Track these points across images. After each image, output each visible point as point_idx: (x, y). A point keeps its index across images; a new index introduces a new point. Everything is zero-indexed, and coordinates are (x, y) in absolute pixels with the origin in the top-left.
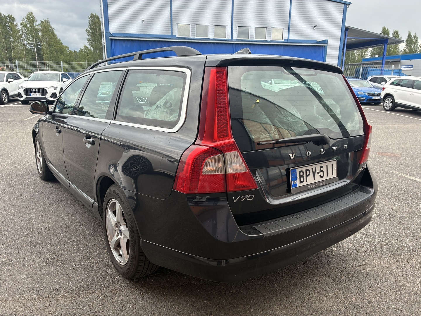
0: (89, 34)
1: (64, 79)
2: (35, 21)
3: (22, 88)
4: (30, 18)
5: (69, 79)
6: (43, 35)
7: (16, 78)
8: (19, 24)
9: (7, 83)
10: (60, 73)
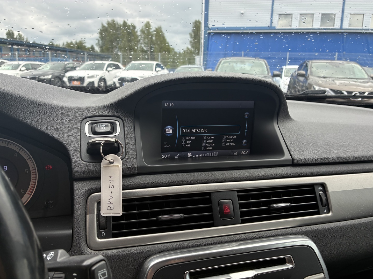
0: (191, 37)
1: (158, 69)
2: (151, 29)
3: (117, 77)
4: (148, 25)
5: (163, 69)
6: (156, 39)
7: (117, 67)
8: (139, 31)
9: (107, 72)
10: (155, 63)
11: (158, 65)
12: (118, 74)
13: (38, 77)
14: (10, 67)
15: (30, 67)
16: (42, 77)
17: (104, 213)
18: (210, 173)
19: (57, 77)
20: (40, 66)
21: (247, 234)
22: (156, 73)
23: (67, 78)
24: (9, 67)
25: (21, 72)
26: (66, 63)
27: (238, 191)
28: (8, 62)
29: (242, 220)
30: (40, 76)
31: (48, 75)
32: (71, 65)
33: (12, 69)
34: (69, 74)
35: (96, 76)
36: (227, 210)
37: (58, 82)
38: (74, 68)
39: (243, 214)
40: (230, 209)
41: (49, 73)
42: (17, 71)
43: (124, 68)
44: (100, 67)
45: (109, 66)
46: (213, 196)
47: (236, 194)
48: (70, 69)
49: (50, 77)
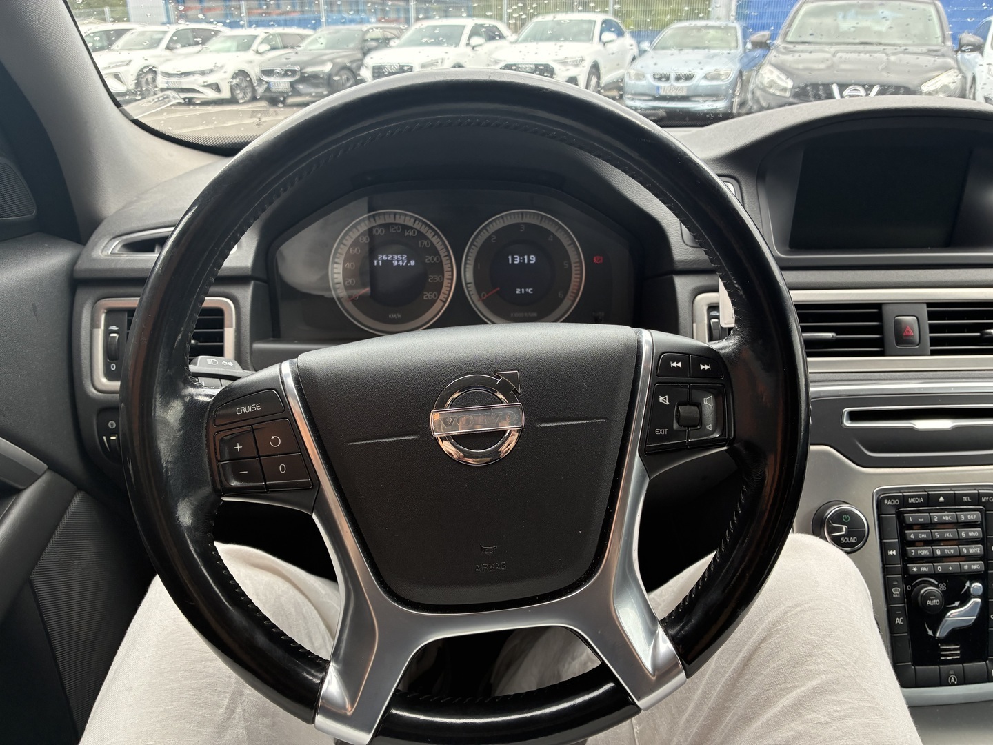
1: (607, 36)
9: (469, 49)
10: (599, 18)
11: (607, 26)
12: (497, 56)
13: (301, 70)
14: (232, 44)
15: (279, 44)
16: (309, 70)
17: (725, 324)
18: (883, 272)
19: (345, 68)
20: (303, 37)
21: (938, 373)
22: (600, 47)
23: (371, 70)
24: (228, 44)
25: (258, 57)
26: (365, 27)
27: (929, 305)
28: (227, 31)
29: (932, 351)
30: (304, 68)
31: (323, 63)
32: (377, 33)
33: (238, 50)
34: (373, 59)
35: (440, 61)
36: (908, 332)
37: (348, 80)
38: (384, 42)
39: (934, 342)
40: (913, 331)
41: (325, 58)
42: (250, 55)
43: (514, 37)
44: (451, 37)
45: (475, 32)
46: (886, 309)
47: (925, 309)
48: (374, 44)
49: (327, 68)
